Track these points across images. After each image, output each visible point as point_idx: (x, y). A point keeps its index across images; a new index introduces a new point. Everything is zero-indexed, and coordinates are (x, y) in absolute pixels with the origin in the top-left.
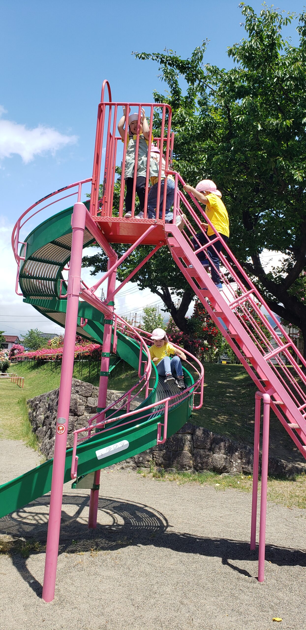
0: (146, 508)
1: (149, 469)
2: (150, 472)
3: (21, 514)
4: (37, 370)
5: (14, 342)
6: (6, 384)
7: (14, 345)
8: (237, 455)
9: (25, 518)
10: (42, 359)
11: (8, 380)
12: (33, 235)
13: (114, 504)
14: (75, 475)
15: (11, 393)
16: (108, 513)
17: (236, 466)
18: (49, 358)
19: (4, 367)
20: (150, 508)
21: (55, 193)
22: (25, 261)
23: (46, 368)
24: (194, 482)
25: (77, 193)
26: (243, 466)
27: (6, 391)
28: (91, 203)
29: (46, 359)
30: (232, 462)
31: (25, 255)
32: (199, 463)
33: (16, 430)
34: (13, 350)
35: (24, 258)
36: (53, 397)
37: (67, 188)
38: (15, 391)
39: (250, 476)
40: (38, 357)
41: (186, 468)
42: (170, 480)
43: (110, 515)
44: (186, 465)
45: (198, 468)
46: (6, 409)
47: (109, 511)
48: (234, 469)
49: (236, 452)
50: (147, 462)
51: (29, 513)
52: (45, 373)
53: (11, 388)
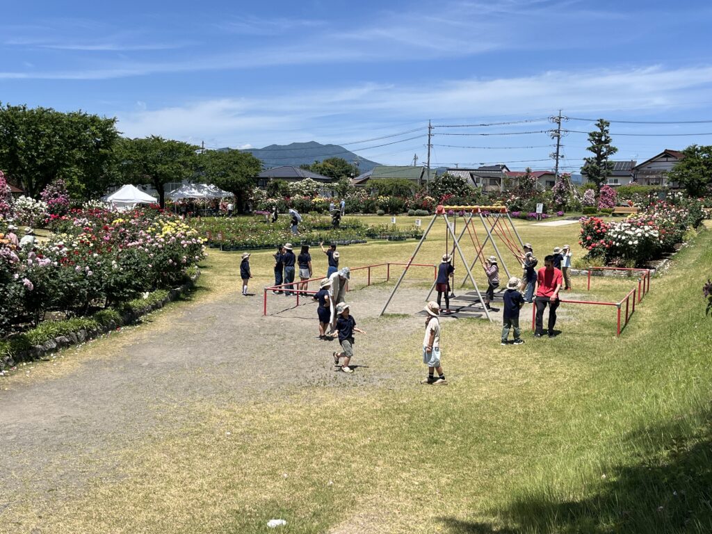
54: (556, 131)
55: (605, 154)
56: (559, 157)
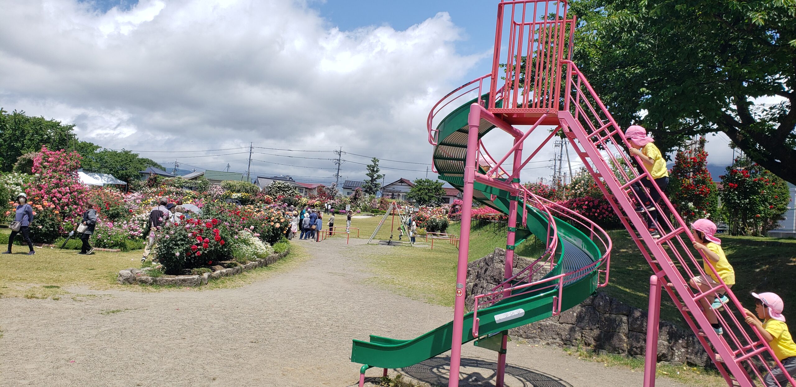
0: (560, 382)
1: (576, 348)
2: (577, 351)
3: (440, 370)
4: (478, 231)
5: (456, 196)
6: (444, 246)
7: (456, 199)
8: (681, 343)
9: (445, 374)
10: (484, 219)
11: (446, 241)
12: (443, 123)
13: (529, 374)
14: (477, 334)
15: (448, 256)
16: (520, 380)
17: (679, 355)
18: (493, 218)
19: (442, 226)
20: (565, 382)
21: (460, 88)
22: (437, 146)
23: (488, 229)
24: (625, 366)
25: (479, 87)
26: (688, 356)
27: (443, 254)
28: (490, 96)
29: (488, 219)
30: (674, 350)
31: (437, 141)
32: (634, 347)
33: (449, 296)
34: (454, 206)
35: (436, 143)
36: (482, 264)
37: (470, 83)
38: (452, 255)
39: (695, 368)
40: (480, 216)
41: (619, 351)
42: (597, 361)
43: (522, 382)
44: (618, 348)
45: (633, 353)
46: (440, 274)
47: (522, 379)
48: (676, 358)
49: (679, 339)
50: (574, 341)
51: (447, 370)
52: (487, 236)
53: (450, 251)
54: (337, 160)
55: (376, 178)
56: (339, 177)
